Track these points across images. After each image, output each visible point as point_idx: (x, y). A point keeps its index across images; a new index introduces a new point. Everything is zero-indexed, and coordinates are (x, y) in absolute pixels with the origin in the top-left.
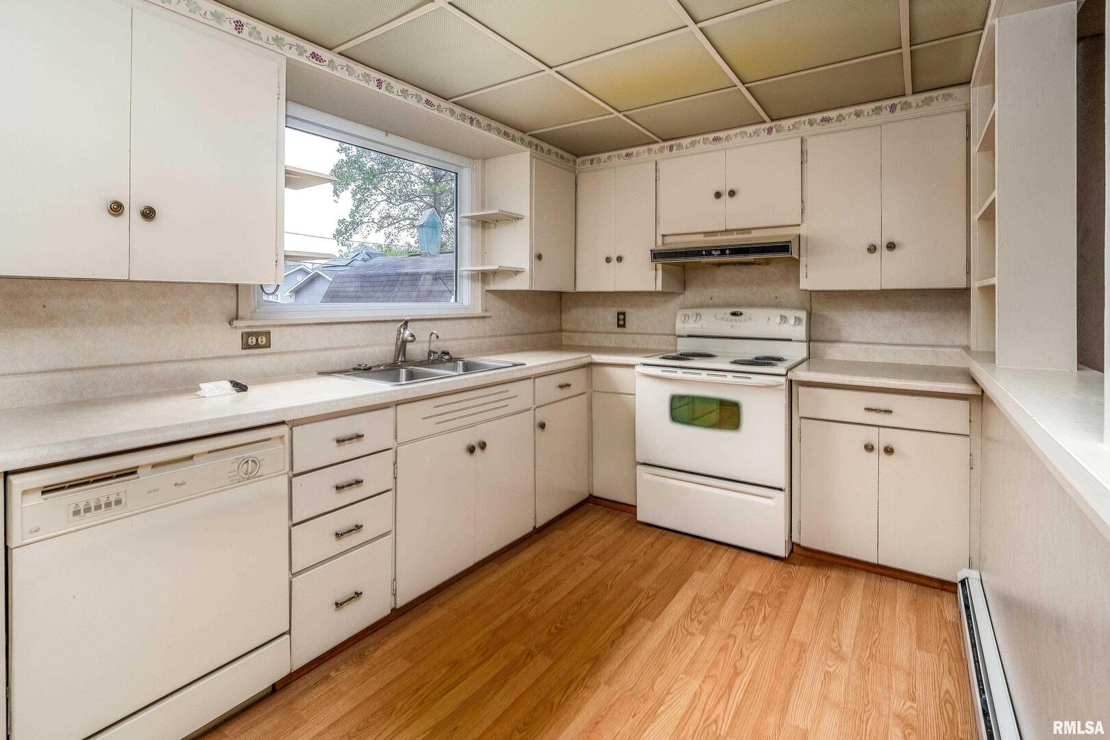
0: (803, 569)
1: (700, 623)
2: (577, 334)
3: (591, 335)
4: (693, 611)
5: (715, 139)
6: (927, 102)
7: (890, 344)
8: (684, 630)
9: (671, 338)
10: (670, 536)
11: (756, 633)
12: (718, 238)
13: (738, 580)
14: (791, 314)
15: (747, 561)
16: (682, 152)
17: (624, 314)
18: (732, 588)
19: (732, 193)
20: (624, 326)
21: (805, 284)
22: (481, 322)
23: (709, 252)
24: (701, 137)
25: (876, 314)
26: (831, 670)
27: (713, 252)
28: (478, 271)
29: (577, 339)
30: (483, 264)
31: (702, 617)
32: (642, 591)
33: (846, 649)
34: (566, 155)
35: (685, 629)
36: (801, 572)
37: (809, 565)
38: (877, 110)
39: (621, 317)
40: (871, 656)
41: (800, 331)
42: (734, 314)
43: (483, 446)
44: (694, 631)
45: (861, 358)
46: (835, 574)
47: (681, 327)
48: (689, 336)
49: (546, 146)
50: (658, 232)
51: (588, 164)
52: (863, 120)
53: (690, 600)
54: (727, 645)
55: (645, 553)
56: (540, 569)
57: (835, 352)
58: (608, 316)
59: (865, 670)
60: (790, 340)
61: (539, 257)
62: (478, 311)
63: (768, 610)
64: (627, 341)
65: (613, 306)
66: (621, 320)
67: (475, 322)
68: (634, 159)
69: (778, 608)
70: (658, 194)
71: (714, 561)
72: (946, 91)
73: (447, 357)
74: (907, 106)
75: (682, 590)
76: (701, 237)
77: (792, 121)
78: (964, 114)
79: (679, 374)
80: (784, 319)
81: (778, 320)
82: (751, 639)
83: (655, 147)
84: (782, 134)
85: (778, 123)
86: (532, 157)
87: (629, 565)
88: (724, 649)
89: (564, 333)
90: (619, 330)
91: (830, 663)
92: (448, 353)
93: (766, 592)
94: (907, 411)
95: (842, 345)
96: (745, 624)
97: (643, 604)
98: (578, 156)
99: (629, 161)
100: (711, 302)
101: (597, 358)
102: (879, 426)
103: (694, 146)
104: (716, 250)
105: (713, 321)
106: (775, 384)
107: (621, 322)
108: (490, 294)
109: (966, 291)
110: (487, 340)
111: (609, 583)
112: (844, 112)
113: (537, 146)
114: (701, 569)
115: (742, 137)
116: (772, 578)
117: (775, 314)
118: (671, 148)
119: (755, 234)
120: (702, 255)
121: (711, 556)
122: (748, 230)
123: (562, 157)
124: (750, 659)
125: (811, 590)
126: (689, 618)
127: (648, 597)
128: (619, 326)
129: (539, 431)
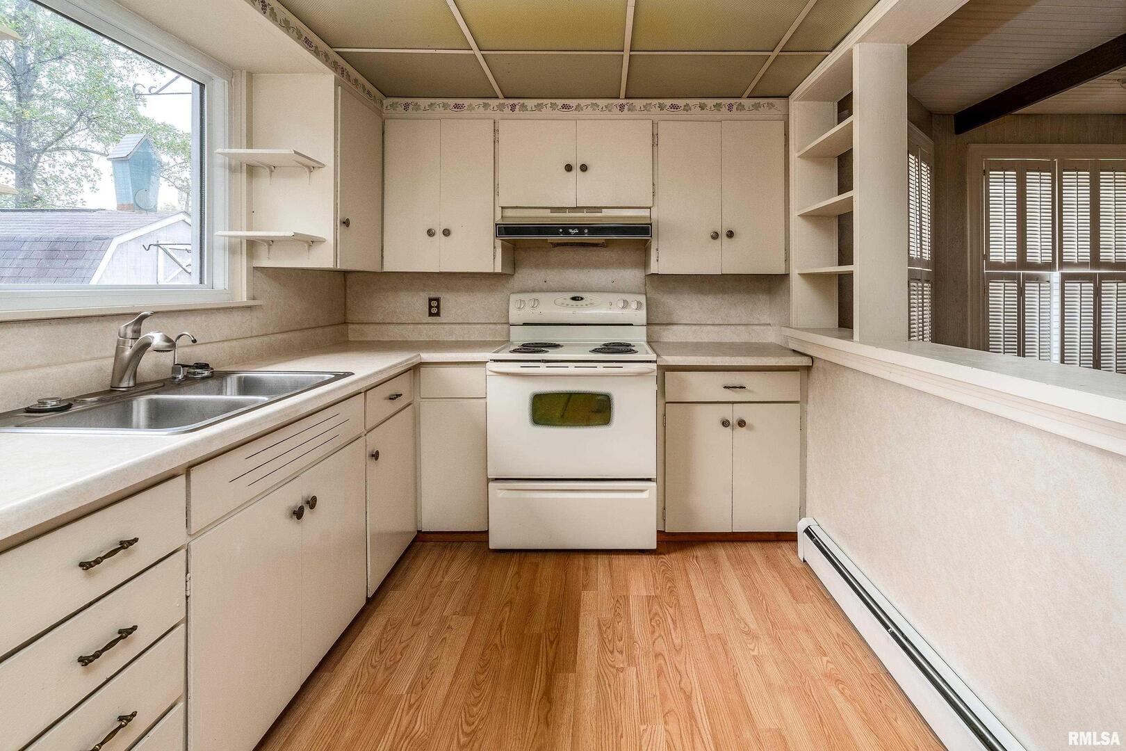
0: (673, 555)
1: (621, 652)
2: (372, 327)
3: (392, 326)
4: (607, 641)
5: (564, 106)
6: (757, 107)
7: (713, 325)
8: (612, 670)
9: (506, 326)
10: (532, 559)
11: (677, 642)
12: (568, 214)
13: (627, 587)
14: (633, 300)
15: (622, 562)
16: (527, 114)
17: (438, 300)
18: (626, 598)
19: (584, 168)
20: (438, 314)
21: (654, 268)
22: (247, 315)
23: (566, 229)
24: (549, 101)
25: (701, 297)
26: (756, 653)
27: (570, 230)
28: (241, 237)
29: (371, 333)
30: (250, 228)
31: (620, 644)
32: (540, 636)
33: (753, 626)
34: (374, 91)
35: (611, 666)
36: (673, 559)
37: (675, 551)
38: (718, 106)
39: (434, 304)
40: (773, 625)
41: (641, 316)
42: (574, 299)
43: (312, 503)
44: (622, 666)
45: (691, 338)
46: (700, 552)
47: (515, 315)
48: (525, 324)
49: (354, 74)
50: (497, 203)
51: (401, 109)
52: (706, 114)
53: (596, 629)
54: (660, 667)
55: (517, 588)
56: (395, 655)
57: (670, 335)
58: (417, 303)
59: (777, 641)
60: (632, 325)
61: (346, 223)
62: (242, 297)
63: (671, 611)
64: (442, 333)
65: (423, 290)
66: (434, 308)
67: (237, 317)
68: (465, 113)
69: (678, 605)
70: (496, 158)
71: (592, 573)
72: (770, 100)
73: (206, 373)
74: (741, 107)
75: (582, 619)
76: (547, 213)
77: (645, 102)
78: (782, 123)
79: (543, 369)
80: (626, 304)
81: (621, 305)
82: (678, 651)
83: (494, 102)
84: (633, 113)
85: (631, 101)
86: (337, 84)
87: (507, 609)
88: (660, 673)
89: (351, 326)
90: (431, 319)
91: (751, 647)
92: (205, 366)
93: (658, 592)
94: (758, 386)
95: (675, 327)
96: (660, 636)
97: (551, 654)
98: (387, 96)
99: (459, 114)
100: (545, 286)
101: (427, 356)
102: (733, 403)
103: (540, 110)
104: (573, 228)
105: (553, 307)
106: (649, 371)
107: (434, 310)
108: (258, 274)
109: (784, 277)
110: (256, 341)
111: (497, 641)
112: (691, 102)
113: (343, 70)
114: (585, 587)
115: (594, 110)
116: (654, 577)
117: (617, 298)
118: (513, 108)
119: (606, 213)
120: (558, 233)
121: (586, 569)
122: (599, 209)
123: (369, 93)
124: (690, 676)
125: (692, 576)
126: (607, 650)
127: (552, 643)
128: (431, 314)
129: (371, 462)
